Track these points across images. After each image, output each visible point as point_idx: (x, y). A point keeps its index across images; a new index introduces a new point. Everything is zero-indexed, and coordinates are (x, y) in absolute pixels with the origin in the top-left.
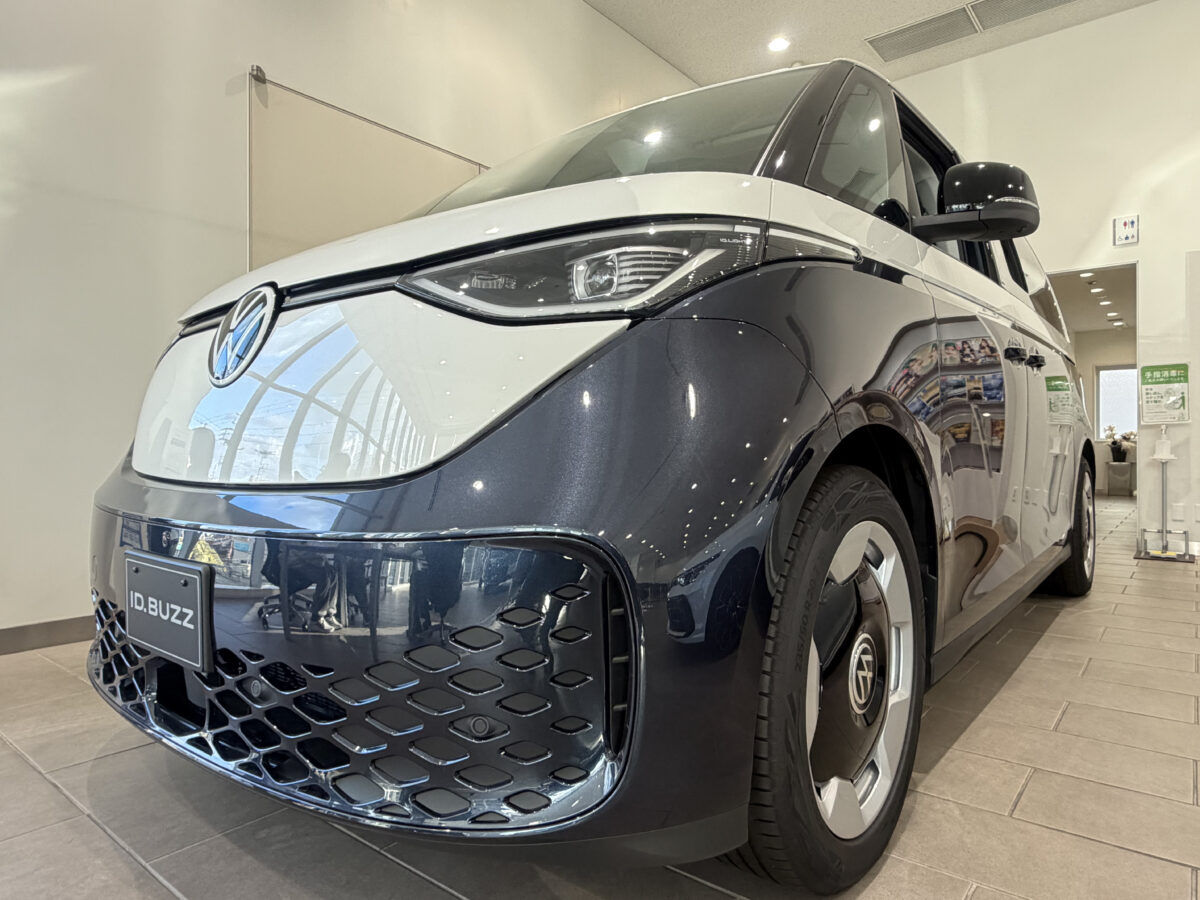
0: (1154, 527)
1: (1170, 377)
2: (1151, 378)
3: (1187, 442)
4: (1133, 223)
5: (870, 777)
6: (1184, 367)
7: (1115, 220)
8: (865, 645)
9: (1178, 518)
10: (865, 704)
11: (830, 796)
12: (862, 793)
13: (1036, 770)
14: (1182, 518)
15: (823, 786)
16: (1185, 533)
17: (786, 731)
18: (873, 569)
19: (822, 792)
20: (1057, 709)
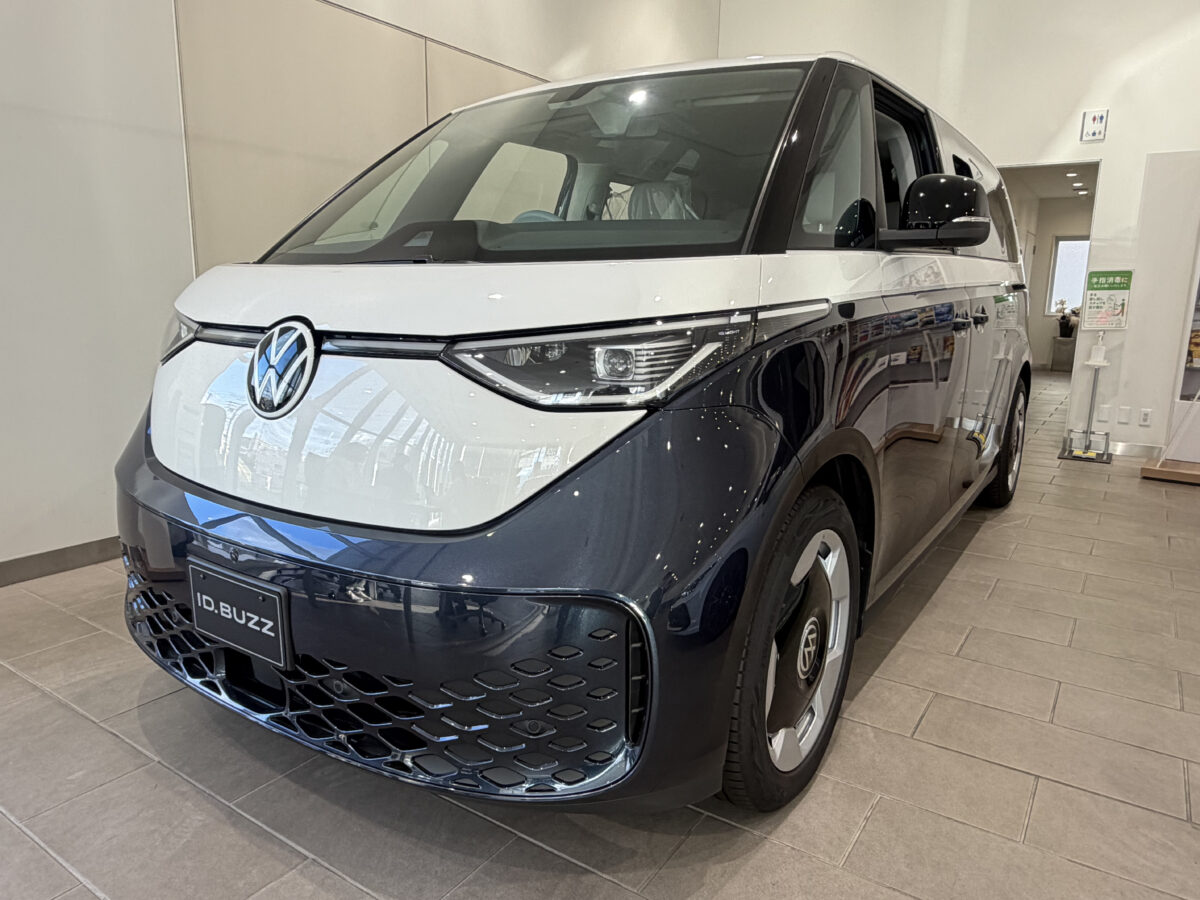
0: (1080, 427)
1: (1114, 283)
2: (1097, 283)
3: (1121, 346)
4: (1102, 118)
5: (808, 718)
6: (1128, 275)
7: (1085, 114)
8: (812, 626)
9: (1103, 419)
10: (808, 671)
11: (778, 742)
12: (801, 731)
13: (937, 694)
14: (1106, 419)
15: (773, 736)
16: (1107, 434)
17: (752, 712)
18: (822, 560)
19: (773, 741)
20: (962, 634)
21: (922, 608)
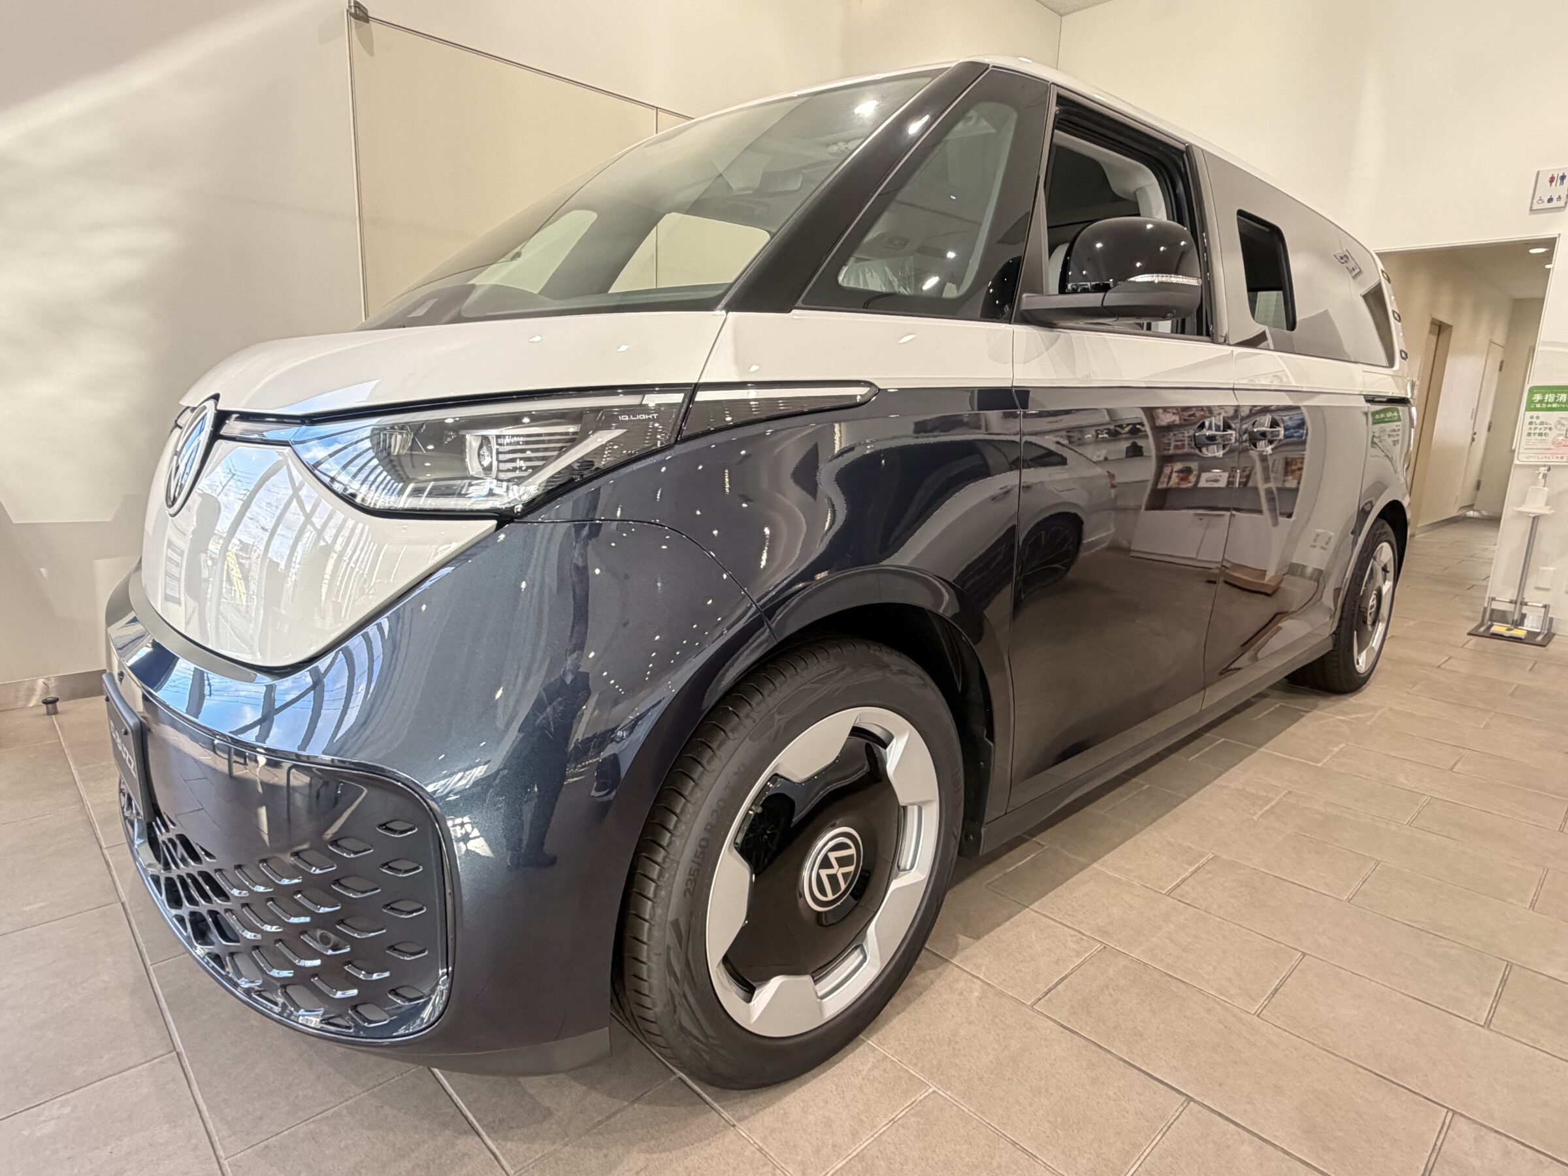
0: (1507, 594)
2: (1541, 402)
4: (1563, 178)
5: (857, 961)
7: (1539, 173)
8: (842, 840)
9: (1542, 586)
10: (834, 901)
11: (764, 995)
12: (838, 979)
13: (1106, 947)
14: (1547, 586)
15: (759, 985)
16: (1545, 606)
19: (757, 993)
20: (1190, 864)
21: (1154, 820)
